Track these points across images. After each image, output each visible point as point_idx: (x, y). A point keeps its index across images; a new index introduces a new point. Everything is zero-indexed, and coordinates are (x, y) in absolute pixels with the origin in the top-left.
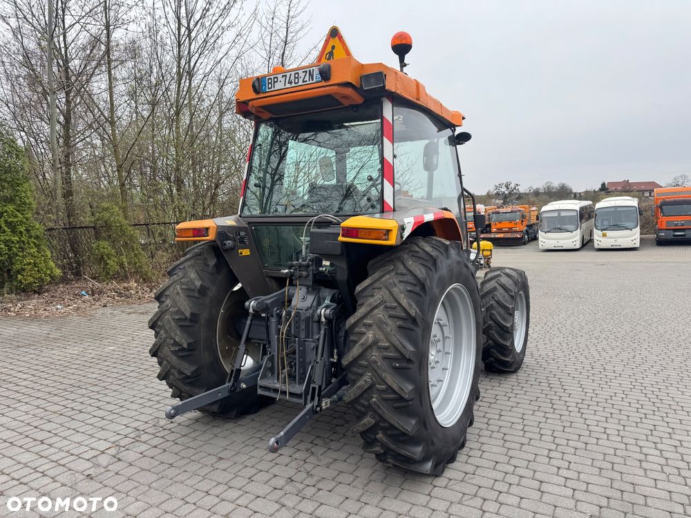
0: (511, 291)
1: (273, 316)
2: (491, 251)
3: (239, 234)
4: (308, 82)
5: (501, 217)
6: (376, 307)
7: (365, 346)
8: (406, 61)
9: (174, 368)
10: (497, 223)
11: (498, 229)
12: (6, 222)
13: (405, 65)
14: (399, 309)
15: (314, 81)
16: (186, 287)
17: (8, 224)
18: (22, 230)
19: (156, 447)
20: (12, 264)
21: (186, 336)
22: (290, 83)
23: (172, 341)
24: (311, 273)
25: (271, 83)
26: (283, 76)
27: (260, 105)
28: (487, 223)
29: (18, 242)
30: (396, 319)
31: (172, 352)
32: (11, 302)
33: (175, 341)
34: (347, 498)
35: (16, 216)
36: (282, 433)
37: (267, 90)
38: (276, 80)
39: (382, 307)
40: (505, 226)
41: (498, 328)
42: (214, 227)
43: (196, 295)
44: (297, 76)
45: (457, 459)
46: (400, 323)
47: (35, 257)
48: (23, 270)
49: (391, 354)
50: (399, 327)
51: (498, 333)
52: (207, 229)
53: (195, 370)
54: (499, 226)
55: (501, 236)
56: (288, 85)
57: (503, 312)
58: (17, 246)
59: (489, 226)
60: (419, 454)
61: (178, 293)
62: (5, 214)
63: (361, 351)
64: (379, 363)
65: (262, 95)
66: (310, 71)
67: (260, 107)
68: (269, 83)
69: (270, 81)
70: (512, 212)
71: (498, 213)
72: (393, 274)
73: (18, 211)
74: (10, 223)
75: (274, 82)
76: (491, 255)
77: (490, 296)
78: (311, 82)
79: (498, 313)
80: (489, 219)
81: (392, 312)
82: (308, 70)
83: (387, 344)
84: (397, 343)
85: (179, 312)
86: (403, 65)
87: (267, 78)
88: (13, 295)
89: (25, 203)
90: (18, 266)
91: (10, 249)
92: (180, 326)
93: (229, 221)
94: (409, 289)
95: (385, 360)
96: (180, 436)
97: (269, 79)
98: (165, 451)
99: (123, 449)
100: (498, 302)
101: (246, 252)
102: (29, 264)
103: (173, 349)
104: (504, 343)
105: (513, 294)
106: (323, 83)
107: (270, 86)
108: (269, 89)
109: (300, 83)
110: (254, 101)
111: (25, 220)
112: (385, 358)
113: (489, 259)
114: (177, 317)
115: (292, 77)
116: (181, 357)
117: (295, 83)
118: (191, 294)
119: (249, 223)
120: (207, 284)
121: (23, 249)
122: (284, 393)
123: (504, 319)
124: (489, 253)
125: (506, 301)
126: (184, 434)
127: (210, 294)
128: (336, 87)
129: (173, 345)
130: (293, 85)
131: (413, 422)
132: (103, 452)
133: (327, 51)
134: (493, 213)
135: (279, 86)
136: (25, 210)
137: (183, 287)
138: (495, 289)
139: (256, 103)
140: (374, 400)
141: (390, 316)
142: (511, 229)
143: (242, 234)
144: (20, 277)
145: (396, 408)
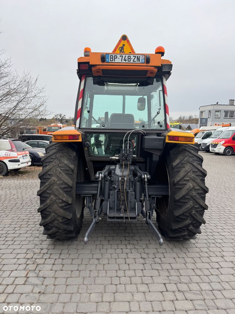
1: (107, 181)
4: (136, 62)
6: (189, 172)
7: (189, 190)
14: (199, 172)
15: (140, 62)
16: (64, 169)
21: (69, 197)
22: (125, 60)
23: (61, 201)
25: (112, 58)
26: (120, 56)
30: (199, 177)
31: (60, 207)
33: (62, 200)
37: (110, 61)
38: (116, 57)
39: (191, 172)
43: (71, 173)
44: (129, 57)
46: (201, 178)
49: (201, 192)
52: (79, 135)
53: (72, 215)
56: (123, 61)
61: (60, 173)
63: (187, 192)
64: (197, 196)
65: (105, 64)
66: (137, 57)
68: (111, 58)
69: (112, 57)
72: (188, 157)
75: (115, 58)
78: (138, 62)
81: (197, 174)
82: (136, 56)
83: (198, 188)
84: (203, 187)
85: (63, 183)
87: (110, 55)
92: (65, 192)
94: (198, 163)
95: (198, 195)
97: (111, 56)
103: (60, 205)
106: (146, 64)
107: (112, 59)
108: (111, 61)
109: (132, 62)
110: (100, 66)
112: (198, 194)
114: (63, 186)
115: (127, 58)
116: (66, 209)
117: (128, 61)
118: (68, 173)
122: (127, 218)
128: (153, 67)
129: (61, 203)
130: (127, 62)
132: (27, 277)
135: (118, 60)
137: (62, 169)
139: (101, 67)
140: (194, 212)
141: (197, 176)
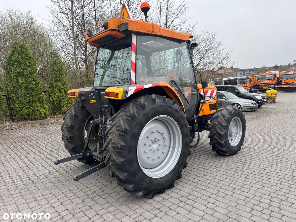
0: (226, 117)
2: (276, 94)
3: (90, 94)
4: (102, 30)
5: (288, 76)
6: (113, 126)
7: (107, 142)
8: (147, 15)
9: (68, 146)
10: (285, 80)
11: (286, 83)
12: (58, 89)
13: (147, 17)
15: (104, 30)
16: (70, 115)
17: (59, 90)
18: (63, 92)
19: (61, 174)
20: (61, 104)
21: (69, 134)
22: (98, 31)
24: (109, 110)
26: (96, 29)
27: (91, 41)
28: (280, 80)
29: (62, 96)
30: (119, 131)
31: (66, 139)
32: (60, 118)
33: (66, 135)
34: (108, 202)
35: (61, 87)
36: (80, 174)
40: (290, 81)
41: (218, 135)
42: (77, 92)
43: (73, 118)
44: (99, 28)
45: (165, 192)
46: (120, 133)
47: (68, 101)
48: (64, 106)
50: (119, 135)
51: (218, 137)
52: (75, 93)
53: (74, 147)
54: (287, 81)
55: (287, 86)
57: (220, 127)
58: (62, 97)
59: (281, 81)
60: (131, 188)
61: (68, 117)
62: (57, 86)
65: (91, 37)
66: (102, 25)
67: (92, 42)
69: (92, 31)
70: (294, 74)
71: (286, 75)
73: (62, 85)
74: (59, 89)
76: (276, 96)
77: (216, 120)
79: (219, 128)
80: (281, 78)
85: (67, 125)
86: (146, 17)
88: (61, 115)
89: (64, 82)
90: (62, 105)
91: (59, 99)
92: (68, 130)
93: (87, 89)
94: (126, 118)
96: (72, 171)
98: (63, 176)
99: (51, 174)
100: (219, 123)
101: (94, 101)
102: (66, 104)
104: (221, 142)
105: (226, 119)
106: (106, 30)
108: (92, 34)
109: (100, 31)
111: (64, 88)
112: (113, 147)
113: (275, 98)
114: (67, 127)
116: (69, 142)
118: (71, 118)
119: (95, 90)
120: (78, 114)
121: (64, 99)
123: (221, 131)
124: (275, 95)
125: (223, 122)
126: (74, 170)
127: (79, 118)
128: (109, 31)
129: (66, 137)
131: (126, 174)
132: (44, 174)
133: (122, 15)
134: (283, 75)
135: (95, 33)
136: (64, 84)
138: (218, 116)
140: (110, 164)
142: (292, 82)
143: (92, 94)
144: (63, 109)
145: (118, 168)
